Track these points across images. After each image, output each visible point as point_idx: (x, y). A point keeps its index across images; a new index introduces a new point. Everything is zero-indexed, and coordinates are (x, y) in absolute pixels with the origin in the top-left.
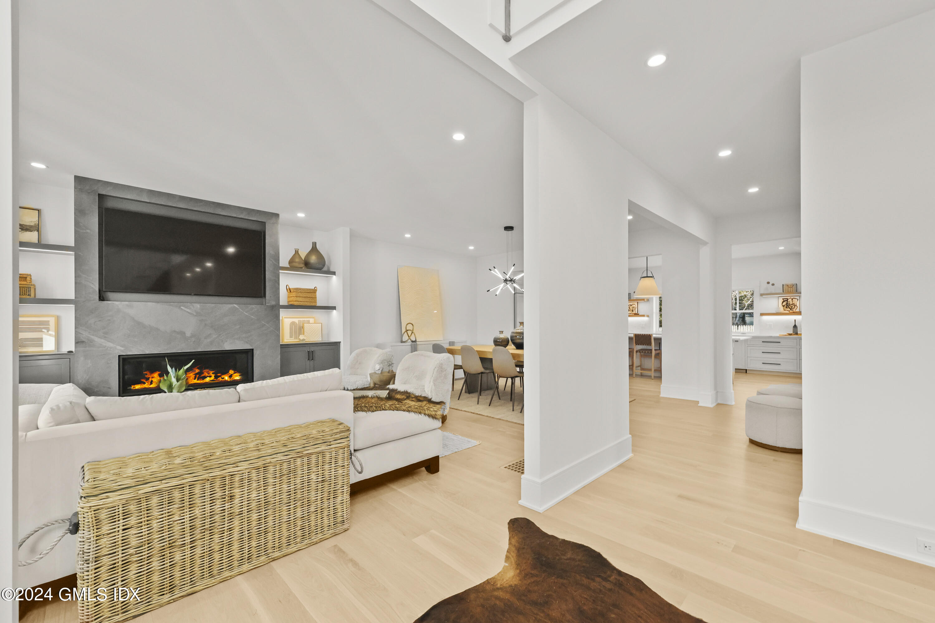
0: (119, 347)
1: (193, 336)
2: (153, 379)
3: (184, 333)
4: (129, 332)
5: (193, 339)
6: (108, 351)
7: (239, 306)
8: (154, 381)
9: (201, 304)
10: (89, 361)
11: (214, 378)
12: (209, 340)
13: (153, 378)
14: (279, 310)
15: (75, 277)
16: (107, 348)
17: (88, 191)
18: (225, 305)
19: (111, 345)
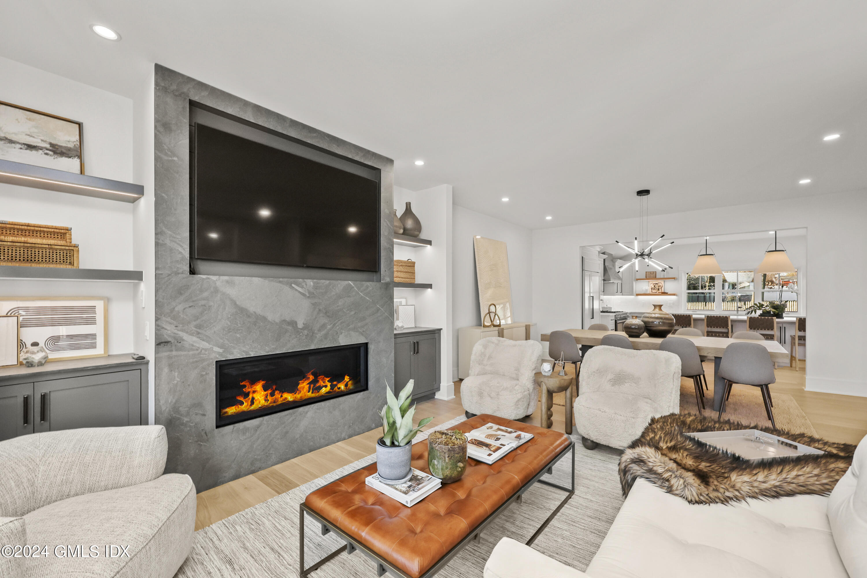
0: (216, 349)
1: (306, 327)
2: (255, 395)
3: (296, 323)
4: (229, 323)
5: (306, 332)
6: (202, 356)
7: (354, 284)
8: (256, 398)
9: (315, 281)
10: (176, 374)
11: (331, 389)
12: (323, 333)
13: (254, 392)
14: (393, 289)
15: (156, 234)
16: (201, 351)
17: (175, 93)
18: (339, 281)
19: (205, 345)
